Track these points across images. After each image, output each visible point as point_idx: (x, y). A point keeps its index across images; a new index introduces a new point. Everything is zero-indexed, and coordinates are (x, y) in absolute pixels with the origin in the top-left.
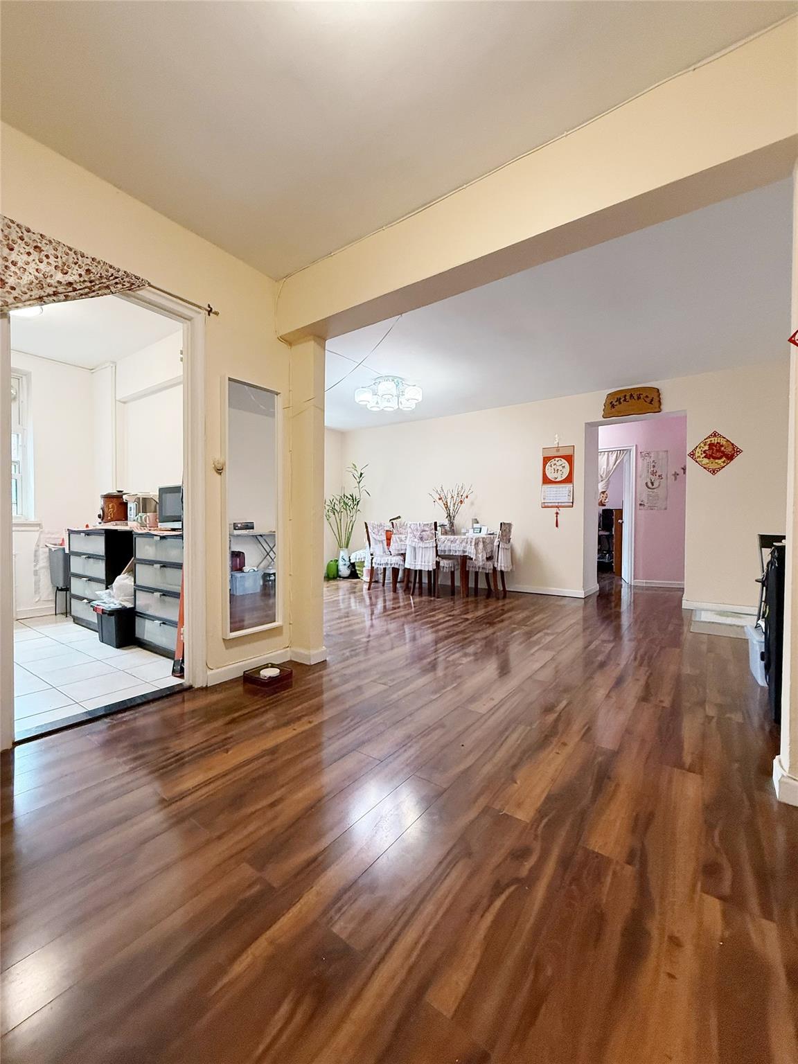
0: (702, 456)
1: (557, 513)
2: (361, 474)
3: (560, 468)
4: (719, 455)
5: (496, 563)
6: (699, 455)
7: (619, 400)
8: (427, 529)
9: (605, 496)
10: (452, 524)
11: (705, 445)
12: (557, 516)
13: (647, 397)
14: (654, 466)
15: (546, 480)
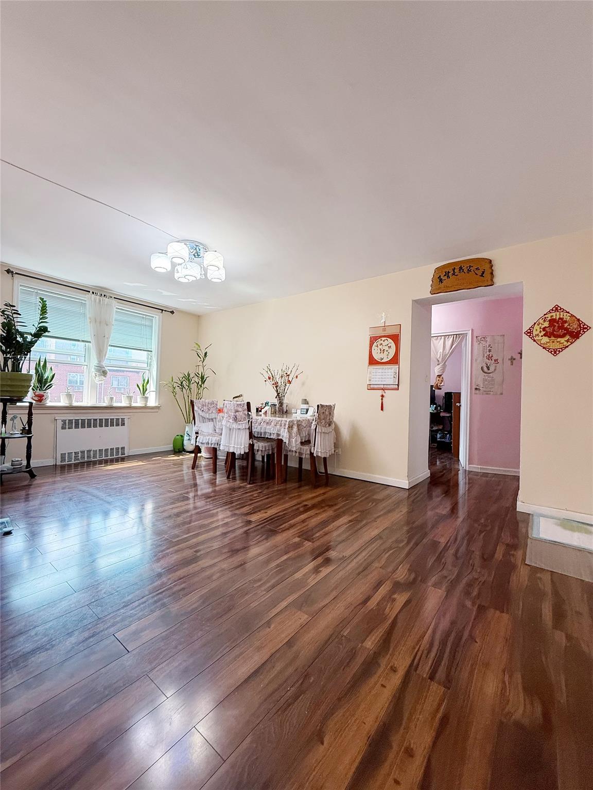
0: (540, 335)
1: (382, 396)
2: (206, 354)
3: (386, 348)
4: (561, 332)
5: (313, 448)
6: (538, 332)
7: (447, 274)
8: (240, 409)
9: (441, 379)
10: (281, 404)
11: (545, 321)
12: (382, 399)
13: (477, 269)
14: (490, 351)
15: (372, 361)
